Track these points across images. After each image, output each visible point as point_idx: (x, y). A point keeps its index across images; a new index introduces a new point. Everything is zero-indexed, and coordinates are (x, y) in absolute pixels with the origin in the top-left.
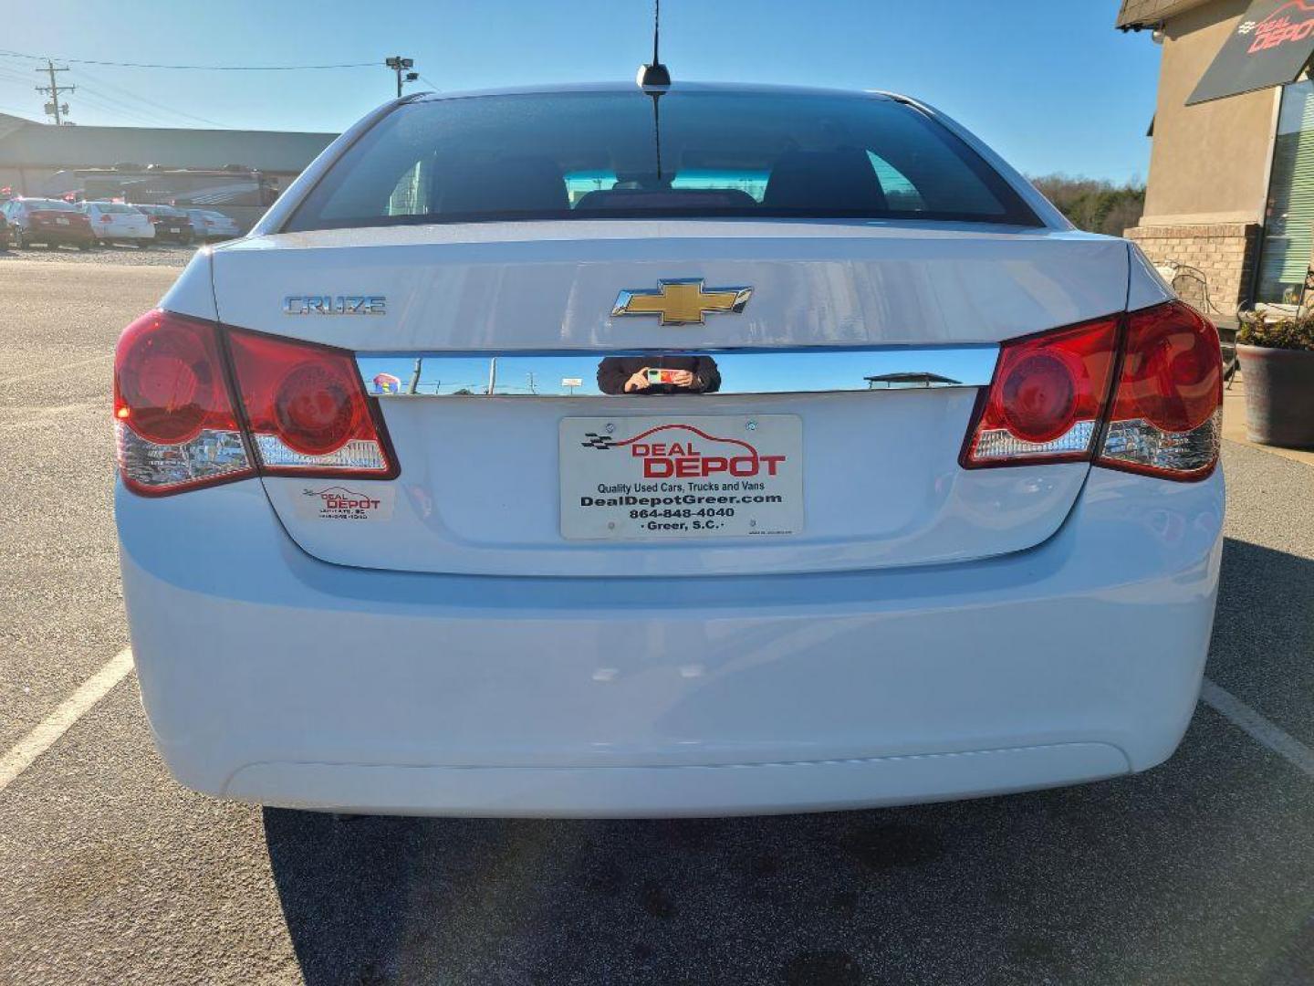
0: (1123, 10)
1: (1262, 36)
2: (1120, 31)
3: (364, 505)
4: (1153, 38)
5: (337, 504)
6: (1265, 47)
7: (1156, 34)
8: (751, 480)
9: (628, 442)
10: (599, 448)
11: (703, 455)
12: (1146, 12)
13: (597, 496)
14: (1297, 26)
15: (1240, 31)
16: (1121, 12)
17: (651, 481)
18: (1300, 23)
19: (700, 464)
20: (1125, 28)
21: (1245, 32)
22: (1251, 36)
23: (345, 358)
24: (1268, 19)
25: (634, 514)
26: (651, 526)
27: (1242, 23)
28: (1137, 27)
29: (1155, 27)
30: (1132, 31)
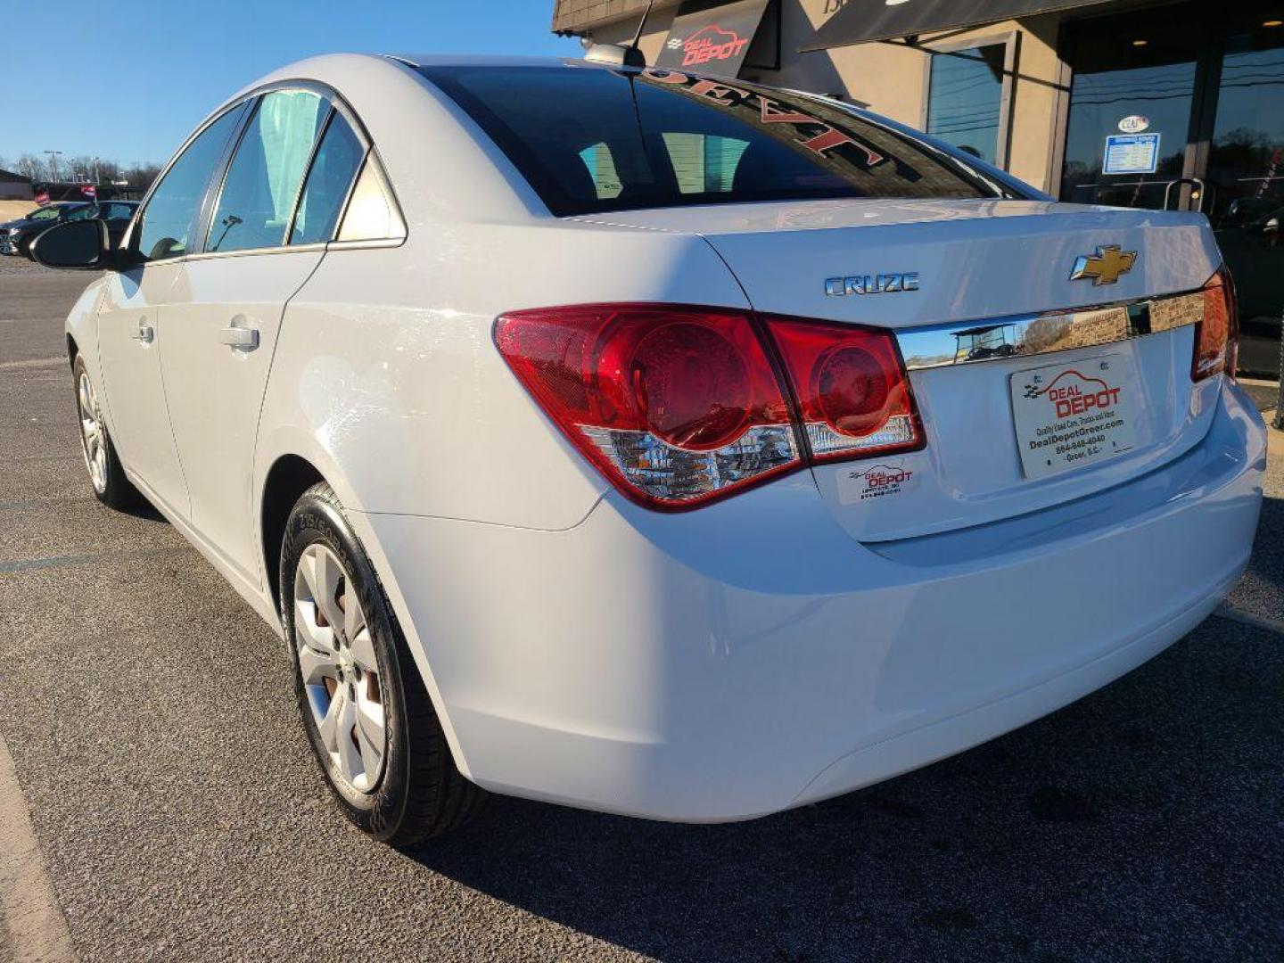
0: (556, 17)
1: (692, 53)
2: (556, 36)
3: (900, 478)
4: (582, 44)
5: (878, 484)
6: (697, 62)
7: (584, 41)
8: (1106, 409)
9: (1045, 391)
10: (1034, 397)
11: (1084, 394)
12: (581, 21)
13: (1038, 439)
14: (720, 47)
15: (670, 47)
16: (554, 18)
17: (1061, 421)
18: (722, 45)
19: (1082, 401)
20: (559, 33)
21: (675, 48)
22: (680, 52)
23: (885, 336)
24: (693, 38)
25: (1059, 450)
26: (1070, 458)
27: (669, 39)
28: (569, 33)
29: (583, 34)
30: (565, 36)
